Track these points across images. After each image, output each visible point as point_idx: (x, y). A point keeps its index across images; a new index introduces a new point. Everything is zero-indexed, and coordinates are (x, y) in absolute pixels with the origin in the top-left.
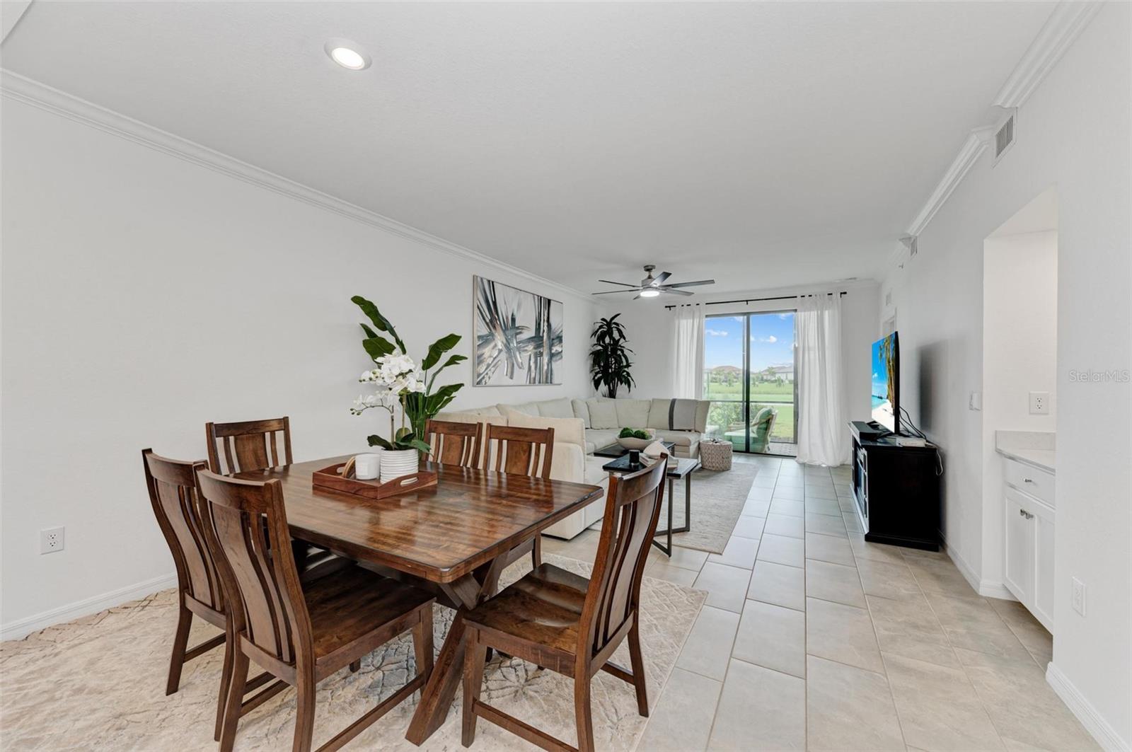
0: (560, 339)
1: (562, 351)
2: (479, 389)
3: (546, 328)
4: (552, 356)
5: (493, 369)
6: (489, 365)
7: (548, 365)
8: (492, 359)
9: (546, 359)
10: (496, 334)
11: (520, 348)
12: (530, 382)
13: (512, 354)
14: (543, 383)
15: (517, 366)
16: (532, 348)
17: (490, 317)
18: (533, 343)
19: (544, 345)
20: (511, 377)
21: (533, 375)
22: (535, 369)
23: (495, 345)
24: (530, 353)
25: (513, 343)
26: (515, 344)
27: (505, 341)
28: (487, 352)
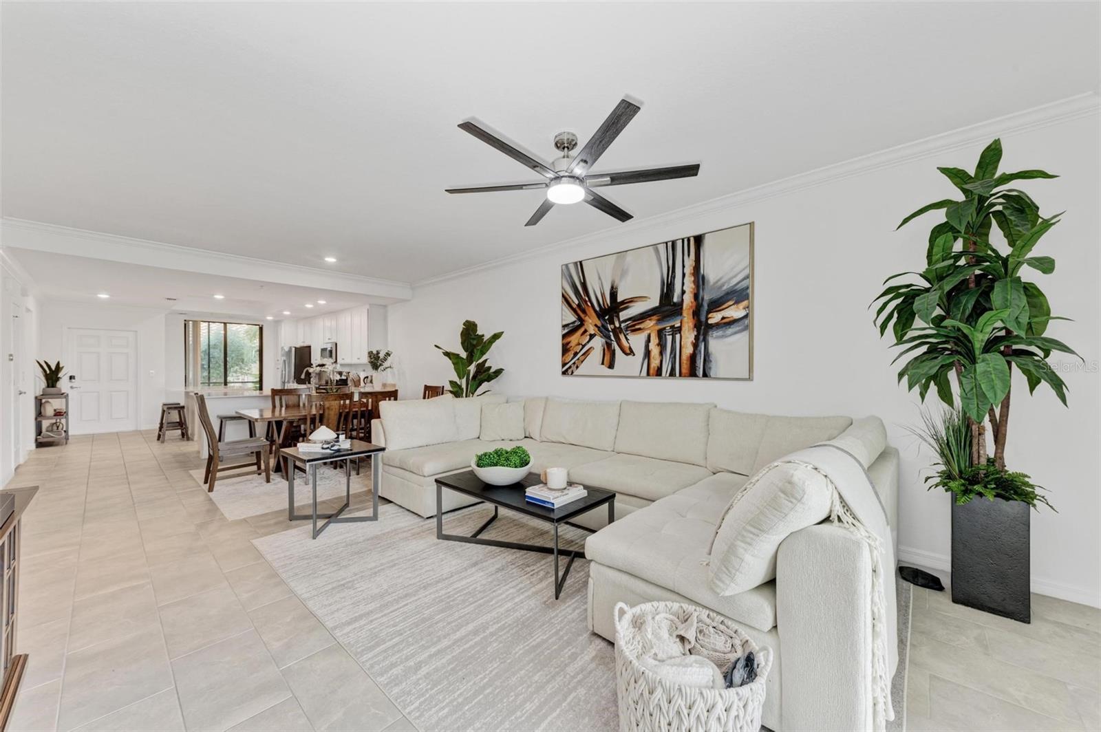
0: (740, 294)
2: (567, 379)
3: (689, 286)
4: (703, 329)
7: (696, 346)
9: (689, 336)
10: (587, 318)
11: (627, 328)
12: (648, 374)
13: (613, 338)
14: (680, 375)
15: (621, 352)
16: (652, 324)
17: (577, 302)
18: (655, 318)
19: (685, 313)
20: (611, 366)
21: (655, 363)
22: (661, 353)
23: (586, 331)
24: (649, 332)
25: (613, 323)
26: (617, 325)
27: (599, 324)
28: (574, 339)
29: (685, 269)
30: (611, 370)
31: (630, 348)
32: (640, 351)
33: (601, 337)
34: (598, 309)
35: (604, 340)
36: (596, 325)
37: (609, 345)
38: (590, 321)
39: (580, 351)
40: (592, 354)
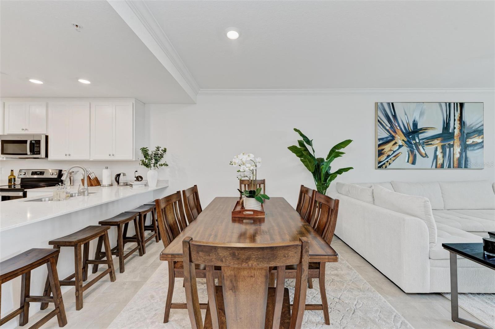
0: (479, 132)
1: (483, 142)
2: (380, 171)
3: (457, 125)
4: (465, 147)
5: (394, 158)
6: (388, 156)
7: (461, 154)
8: (392, 152)
9: (457, 150)
10: (397, 136)
11: (424, 143)
12: (436, 167)
13: (414, 148)
14: (453, 168)
15: (420, 155)
16: (438, 142)
17: (389, 126)
18: (440, 139)
19: (455, 138)
20: (414, 163)
21: (440, 161)
22: (443, 157)
23: (396, 143)
24: (436, 146)
25: (415, 140)
26: (417, 141)
27: (405, 139)
28: (387, 148)
29: (455, 117)
30: (413, 165)
31: (426, 154)
32: (431, 156)
33: (407, 147)
34: (404, 131)
35: (408, 149)
36: (403, 140)
37: (412, 152)
38: (399, 138)
39: (391, 155)
40: (401, 156)
